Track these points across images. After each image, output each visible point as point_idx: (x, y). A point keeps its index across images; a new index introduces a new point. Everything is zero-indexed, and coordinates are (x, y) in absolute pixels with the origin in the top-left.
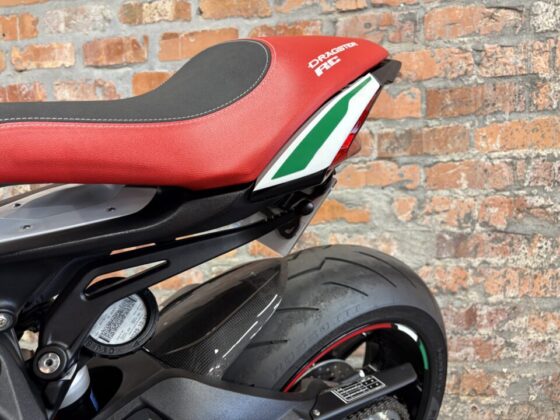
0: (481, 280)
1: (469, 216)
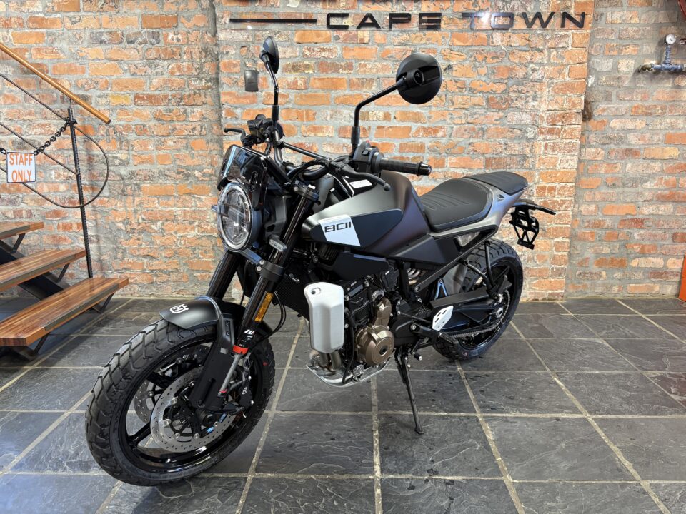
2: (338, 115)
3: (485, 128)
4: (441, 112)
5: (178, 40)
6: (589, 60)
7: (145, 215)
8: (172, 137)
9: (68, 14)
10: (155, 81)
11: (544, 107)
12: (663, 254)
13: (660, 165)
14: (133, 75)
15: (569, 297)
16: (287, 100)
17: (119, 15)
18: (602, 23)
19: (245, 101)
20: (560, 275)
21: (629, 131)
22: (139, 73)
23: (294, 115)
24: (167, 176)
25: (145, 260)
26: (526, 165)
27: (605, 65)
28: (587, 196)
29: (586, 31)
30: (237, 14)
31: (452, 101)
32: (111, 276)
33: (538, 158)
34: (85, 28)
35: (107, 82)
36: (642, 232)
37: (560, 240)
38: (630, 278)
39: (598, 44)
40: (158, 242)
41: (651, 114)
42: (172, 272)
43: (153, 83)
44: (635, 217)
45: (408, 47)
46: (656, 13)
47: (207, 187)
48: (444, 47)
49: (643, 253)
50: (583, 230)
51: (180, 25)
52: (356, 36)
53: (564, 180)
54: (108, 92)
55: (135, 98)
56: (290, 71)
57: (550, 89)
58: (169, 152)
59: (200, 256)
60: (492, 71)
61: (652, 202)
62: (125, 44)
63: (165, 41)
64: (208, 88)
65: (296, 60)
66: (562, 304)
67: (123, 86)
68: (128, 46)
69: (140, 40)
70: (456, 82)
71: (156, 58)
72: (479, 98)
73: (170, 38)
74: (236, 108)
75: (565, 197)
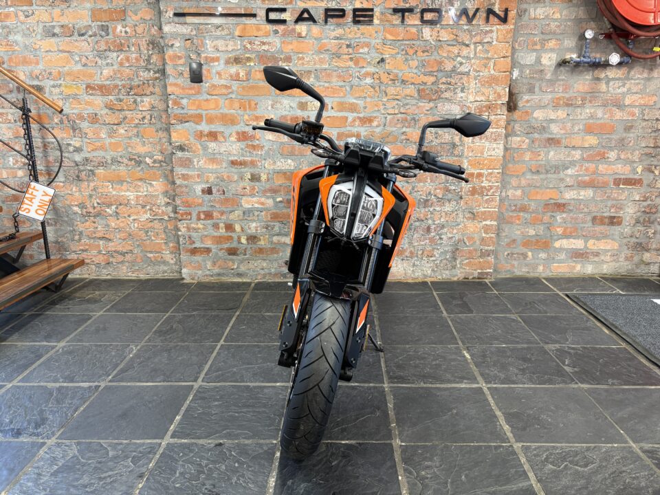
0: (432, 216)
1: (430, 193)
2: (278, 105)
3: (417, 118)
4: (375, 103)
5: (126, 32)
6: (513, 54)
7: (99, 199)
8: (123, 125)
9: (21, 8)
10: (105, 72)
11: (471, 98)
12: (583, 236)
13: (581, 153)
14: (84, 66)
15: (499, 276)
16: (230, 90)
17: (70, 10)
18: (526, 18)
19: (190, 92)
20: (488, 255)
21: (552, 121)
22: (89, 64)
23: (237, 105)
24: (120, 162)
25: (101, 242)
26: (456, 152)
27: (528, 59)
28: (514, 182)
29: (510, 26)
30: (181, 8)
31: (385, 92)
32: (69, 257)
33: (466, 147)
34: (38, 22)
35: (59, 73)
36: (564, 215)
37: (488, 222)
38: (554, 258)
39: (522, 39)
40: (113, 224)
41: (572, 104)
42: (127, 253)
43: (104, 74)
44: (559, 201)
45: (343, 41)
46: (576, 9)
47: (157, 173)
48: (377, 41)
49: (566, 236)
50: (511, 214)
51: (128, 18)
52: (294, 30)
53: (491, 167)
54: (59, 82)
55: (87, 88)
56: (233, 64)
57: (477, 81)
58: (120, 139)
59: (153, 238)
60: (423, 64)
61: (573, 188)
62: (76, 37)
63: (114, 33)
64: (156, 79)
65: (238, 53)
66: (490, 282)
67: (75, 77)
68: (79, 38)
69: (90, 33)
70: (389, 74)
71: (106, 50)
72: (411, 90)
73: (118, 30)
74: (182, 98)
75: (493, 183)
